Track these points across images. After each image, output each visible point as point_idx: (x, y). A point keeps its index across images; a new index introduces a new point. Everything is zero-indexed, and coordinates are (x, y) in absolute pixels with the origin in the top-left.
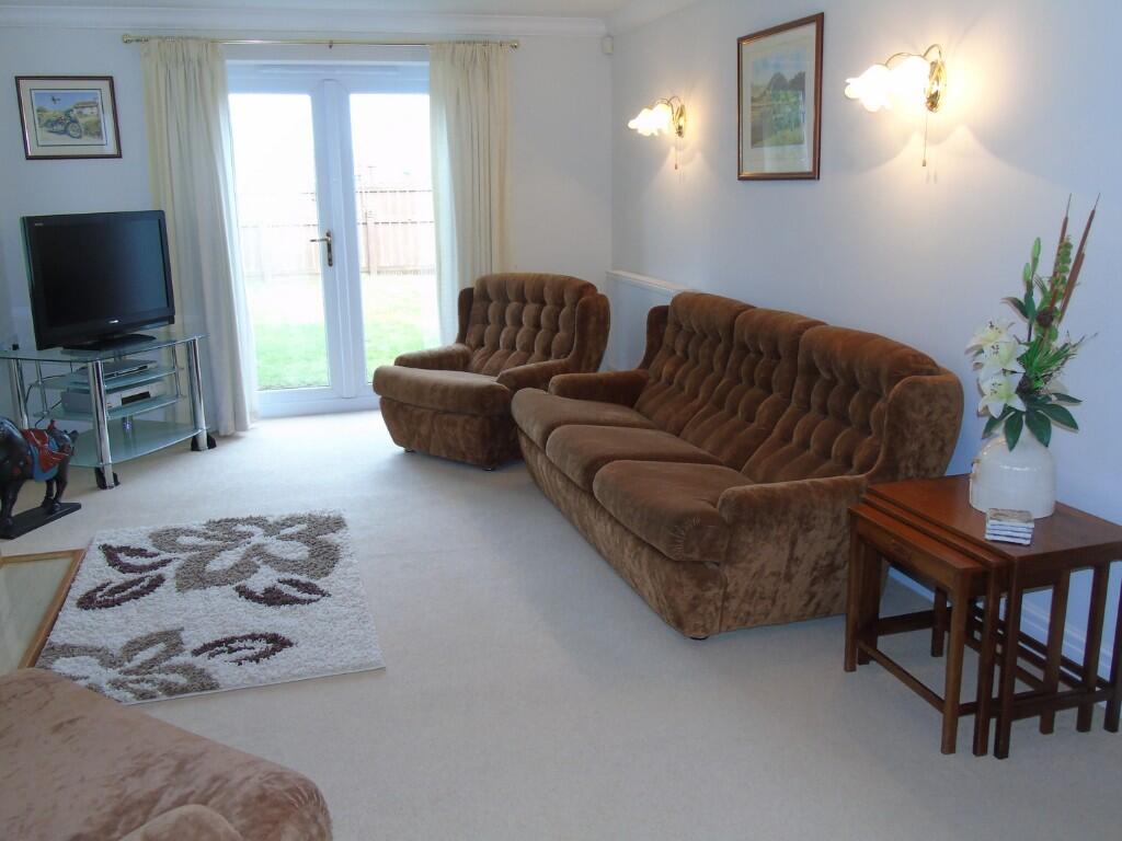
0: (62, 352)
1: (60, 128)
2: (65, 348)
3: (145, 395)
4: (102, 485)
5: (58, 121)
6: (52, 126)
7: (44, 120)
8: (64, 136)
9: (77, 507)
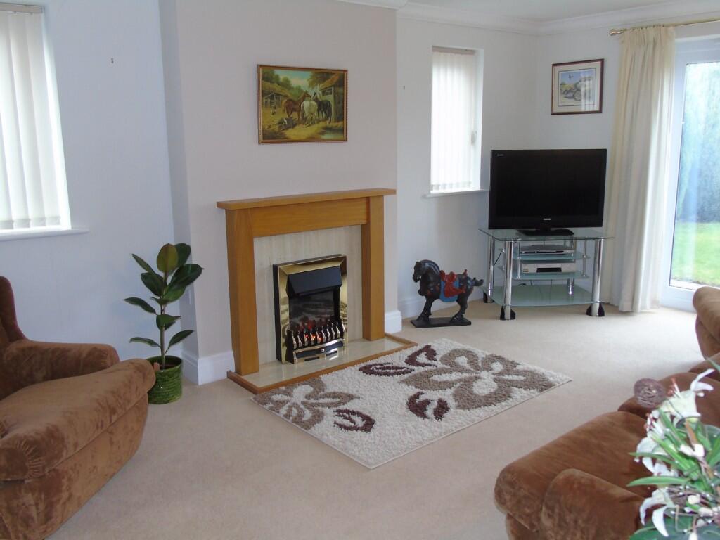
0: (517, 234)
1: (571, 94)
2: (520, 231)
3: (559, 270)
4: (502, 317)
5: (570, 91)
6: (568, 93)
7: (564, 90)
8: (573, 100)
9: (469, 323)
